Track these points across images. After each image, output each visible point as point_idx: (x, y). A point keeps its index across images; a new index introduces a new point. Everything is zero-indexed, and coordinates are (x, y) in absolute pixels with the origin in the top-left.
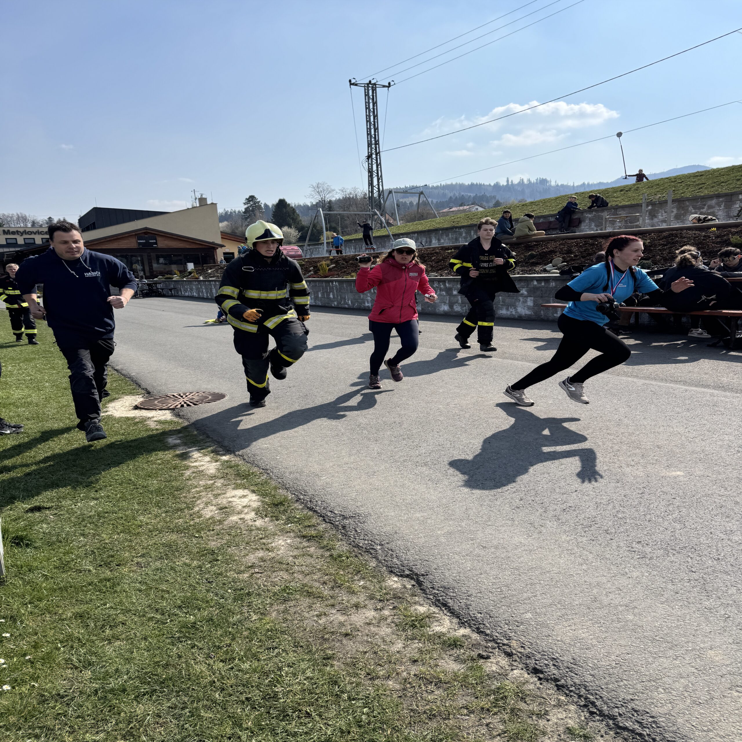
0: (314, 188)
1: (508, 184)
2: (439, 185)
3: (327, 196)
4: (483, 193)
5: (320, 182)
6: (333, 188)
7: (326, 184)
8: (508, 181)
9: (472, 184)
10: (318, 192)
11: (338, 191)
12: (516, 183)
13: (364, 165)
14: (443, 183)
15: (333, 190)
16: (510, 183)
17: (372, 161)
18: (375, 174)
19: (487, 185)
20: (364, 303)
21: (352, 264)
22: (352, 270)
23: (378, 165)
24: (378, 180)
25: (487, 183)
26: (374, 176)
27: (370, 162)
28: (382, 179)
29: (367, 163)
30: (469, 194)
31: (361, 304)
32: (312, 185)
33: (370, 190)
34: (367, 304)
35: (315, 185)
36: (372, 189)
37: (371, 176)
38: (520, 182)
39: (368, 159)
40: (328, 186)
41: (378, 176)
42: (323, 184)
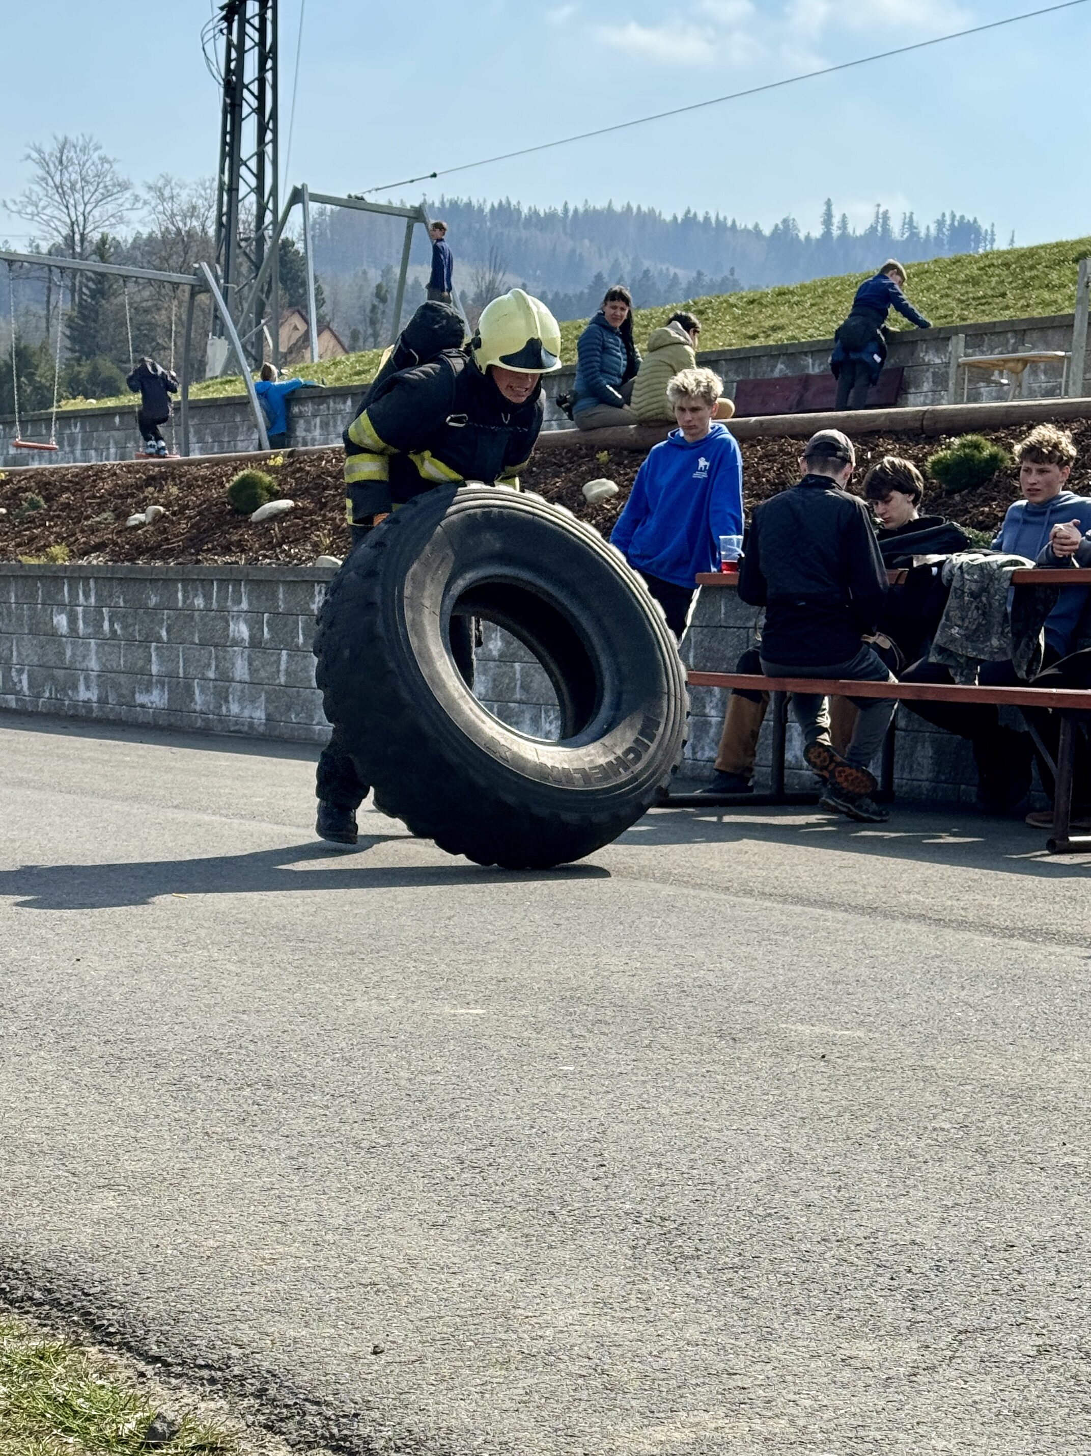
0: (43, 163)
1: (827, 234)
2: (560, 209)
3: (96, 213)
4: (726, 273)
5: (72, 138)
6: (122, 177)
7: (97, 148)
8: (828, 220)
9: (689, 220)
10: (59, 187)
11: (144, 194)
12: (860, 232)
13: (209, 47)
14: (576, 204)
15: (124, 186)
16: (836, 232)
17: (242, 34)
18: (249, 100)
19: (746, 231)
20: (75, 688)
21: (67, 506)
22: (59, 535)
23: (268, 55)
24: (262, 130)
25: (745, 222)
26: (246, 110)
27: (234, 38)
28: (275, 132)
29: (222, 41)
30: (672, 271)
31: (64, 690)
32: (39, 151)
33: (226, 178)
34: (83, 694)
35: (50, 148)
36: (235, 176)
37: (232, 108)
38: (873, 229)
39: (228, 19)
40: (104, 160)
41: (260, 110)
42: (84, 150)
